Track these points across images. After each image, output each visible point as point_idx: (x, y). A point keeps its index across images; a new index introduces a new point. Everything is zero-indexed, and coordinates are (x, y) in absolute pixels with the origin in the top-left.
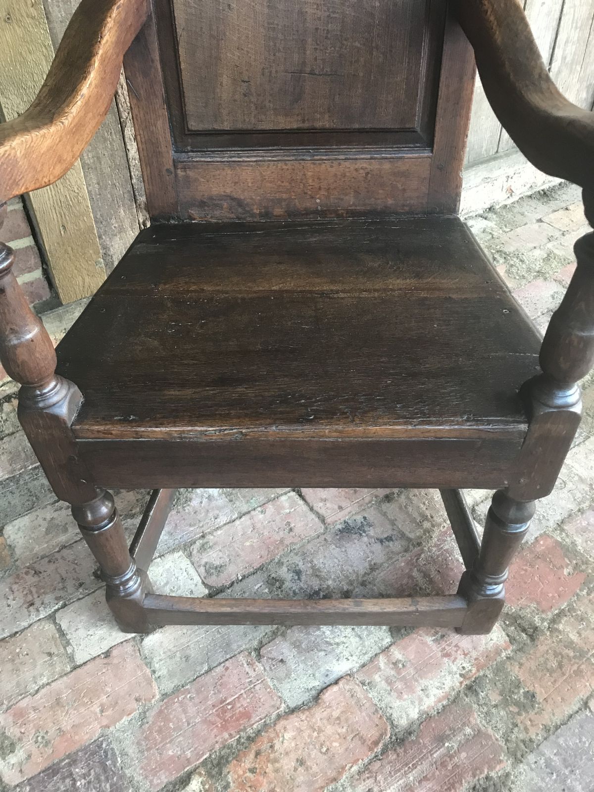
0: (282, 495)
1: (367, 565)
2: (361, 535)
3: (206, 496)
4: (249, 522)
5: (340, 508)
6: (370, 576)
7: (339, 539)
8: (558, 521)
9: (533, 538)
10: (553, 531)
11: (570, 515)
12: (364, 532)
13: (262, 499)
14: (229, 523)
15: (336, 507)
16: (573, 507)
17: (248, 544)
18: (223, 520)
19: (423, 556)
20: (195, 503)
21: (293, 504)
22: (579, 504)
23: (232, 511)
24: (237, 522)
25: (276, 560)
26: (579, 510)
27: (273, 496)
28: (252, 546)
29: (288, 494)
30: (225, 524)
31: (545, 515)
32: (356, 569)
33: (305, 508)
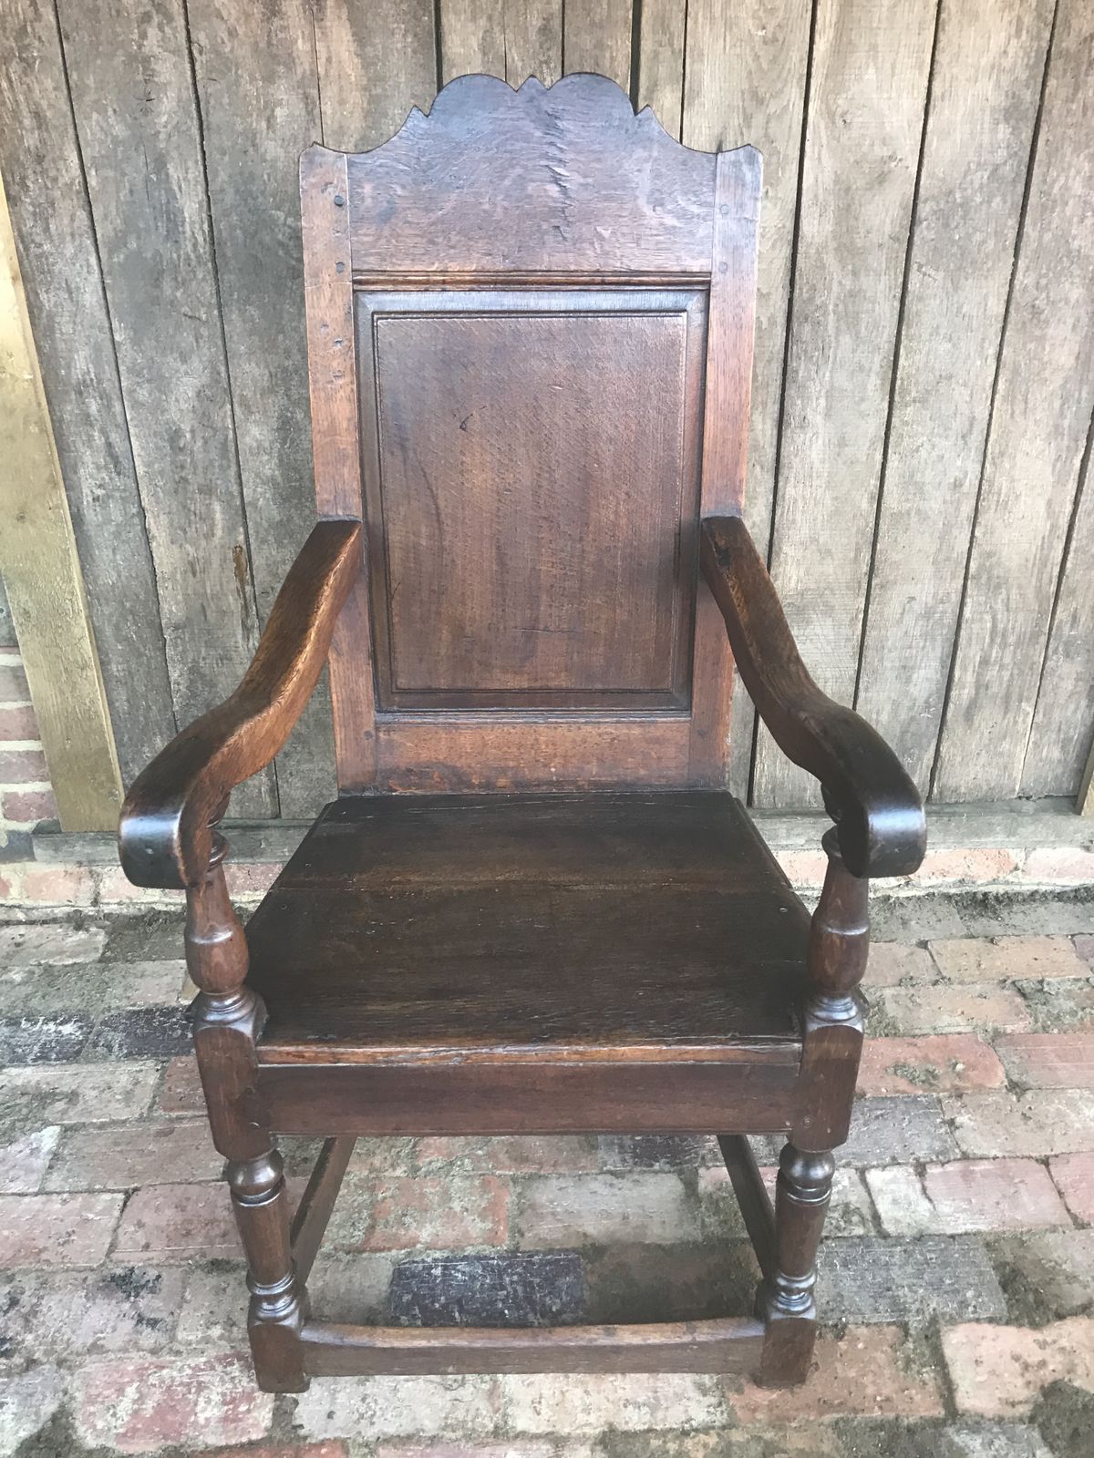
0: (109, 1191)
1: (90, 1341)
2: (129, 1296)
3: (34, 1146)
4: (37, 1207)
5: (147, 1247)
6: (79, 1359)
7: (99, 1289)
8: (384, 1434)
9: (321, 1438)
10: (360, 1445)
11: (409, 1437)
12: (136, 1296)
13: (84, 1184)
14: (19, 1195)
15: (143, 1243)
16: (430, 1427)
17: (6, 1233)
18: (17, 1187)
19: (165, 1372)
20: (13, 1148)
21: (106, 1211)
22: (444, 1428)
23: (36, 1181)
24: (27, 1199)
25: (9, 1273)
26: (433, 1438)
27: (97, 1187)
28: (7, 1238)
29: (115, 1195)
30: (13, 1194)
31: (378, 1413)
32: (74, 1338)
33: (112, 1223)
